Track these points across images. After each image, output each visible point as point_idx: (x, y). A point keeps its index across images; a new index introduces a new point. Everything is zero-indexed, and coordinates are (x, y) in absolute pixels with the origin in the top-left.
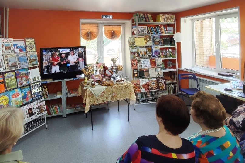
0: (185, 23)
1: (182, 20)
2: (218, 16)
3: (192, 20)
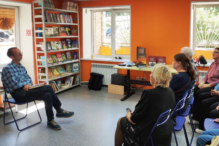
0: (86, 13)
1: (84, 10)
2: (114, 10)
3: (91, 11)
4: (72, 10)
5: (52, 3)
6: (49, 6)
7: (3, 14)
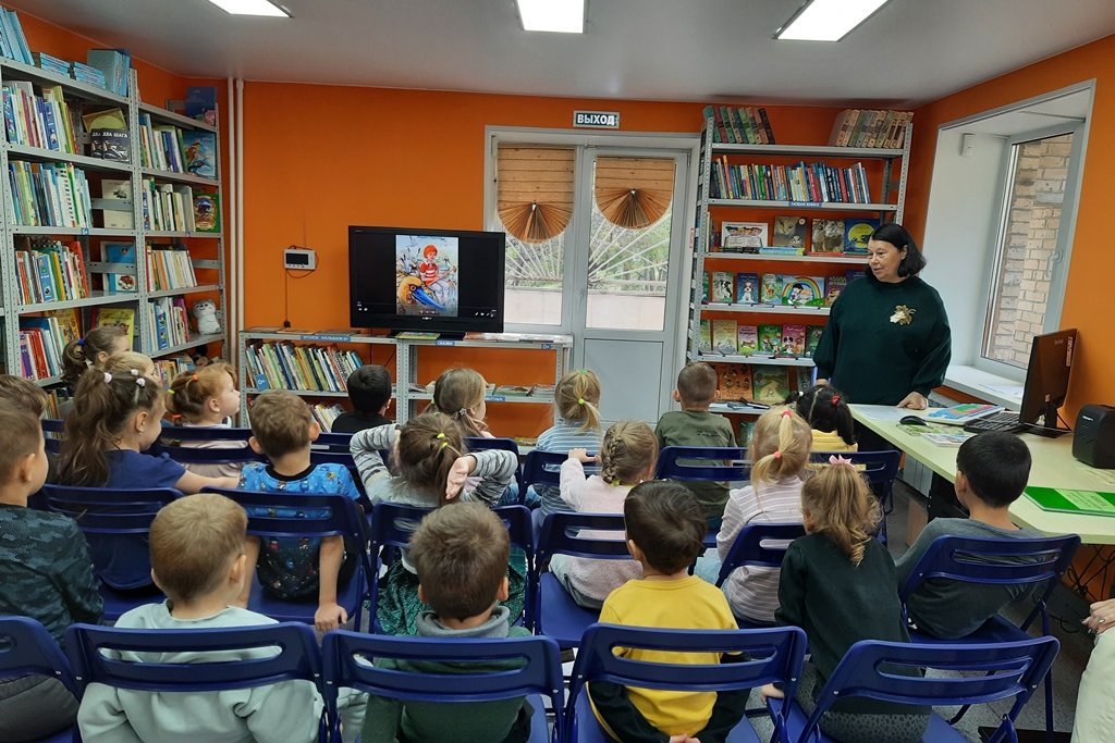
3: (1006, 139)
4: (871, 145)
5: (754, 125)
6: (737, 136)
7: (631, 176)
